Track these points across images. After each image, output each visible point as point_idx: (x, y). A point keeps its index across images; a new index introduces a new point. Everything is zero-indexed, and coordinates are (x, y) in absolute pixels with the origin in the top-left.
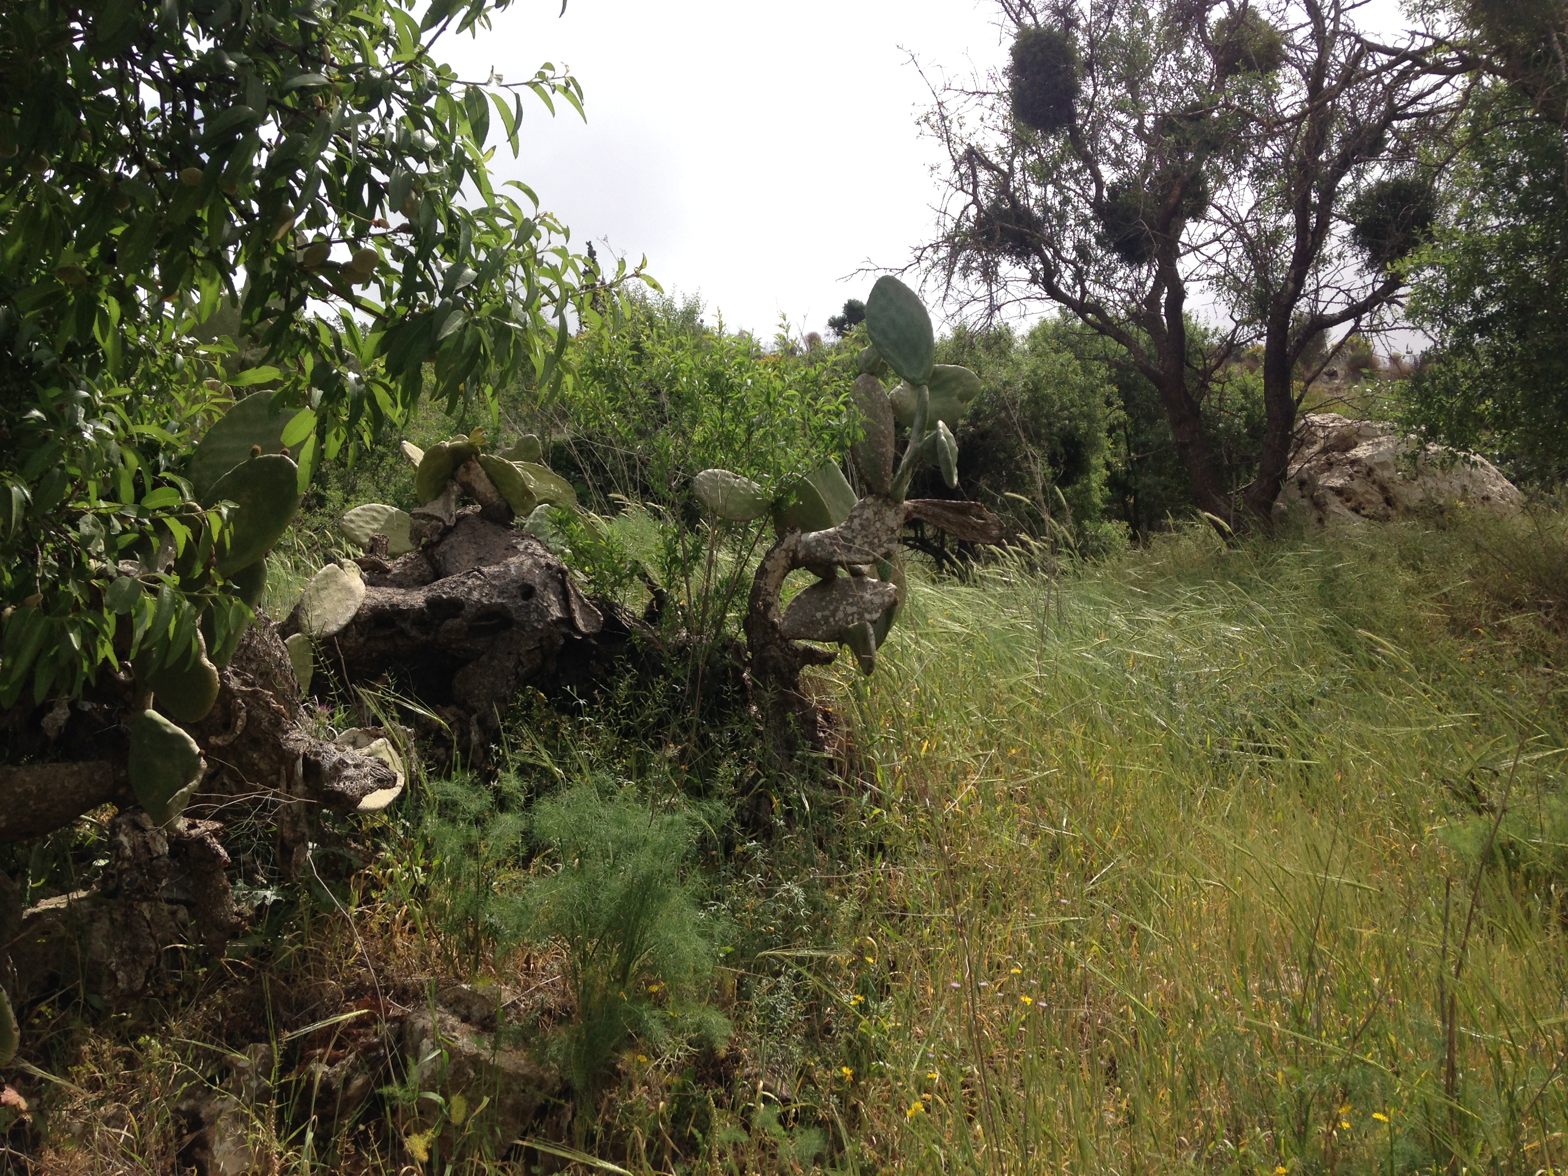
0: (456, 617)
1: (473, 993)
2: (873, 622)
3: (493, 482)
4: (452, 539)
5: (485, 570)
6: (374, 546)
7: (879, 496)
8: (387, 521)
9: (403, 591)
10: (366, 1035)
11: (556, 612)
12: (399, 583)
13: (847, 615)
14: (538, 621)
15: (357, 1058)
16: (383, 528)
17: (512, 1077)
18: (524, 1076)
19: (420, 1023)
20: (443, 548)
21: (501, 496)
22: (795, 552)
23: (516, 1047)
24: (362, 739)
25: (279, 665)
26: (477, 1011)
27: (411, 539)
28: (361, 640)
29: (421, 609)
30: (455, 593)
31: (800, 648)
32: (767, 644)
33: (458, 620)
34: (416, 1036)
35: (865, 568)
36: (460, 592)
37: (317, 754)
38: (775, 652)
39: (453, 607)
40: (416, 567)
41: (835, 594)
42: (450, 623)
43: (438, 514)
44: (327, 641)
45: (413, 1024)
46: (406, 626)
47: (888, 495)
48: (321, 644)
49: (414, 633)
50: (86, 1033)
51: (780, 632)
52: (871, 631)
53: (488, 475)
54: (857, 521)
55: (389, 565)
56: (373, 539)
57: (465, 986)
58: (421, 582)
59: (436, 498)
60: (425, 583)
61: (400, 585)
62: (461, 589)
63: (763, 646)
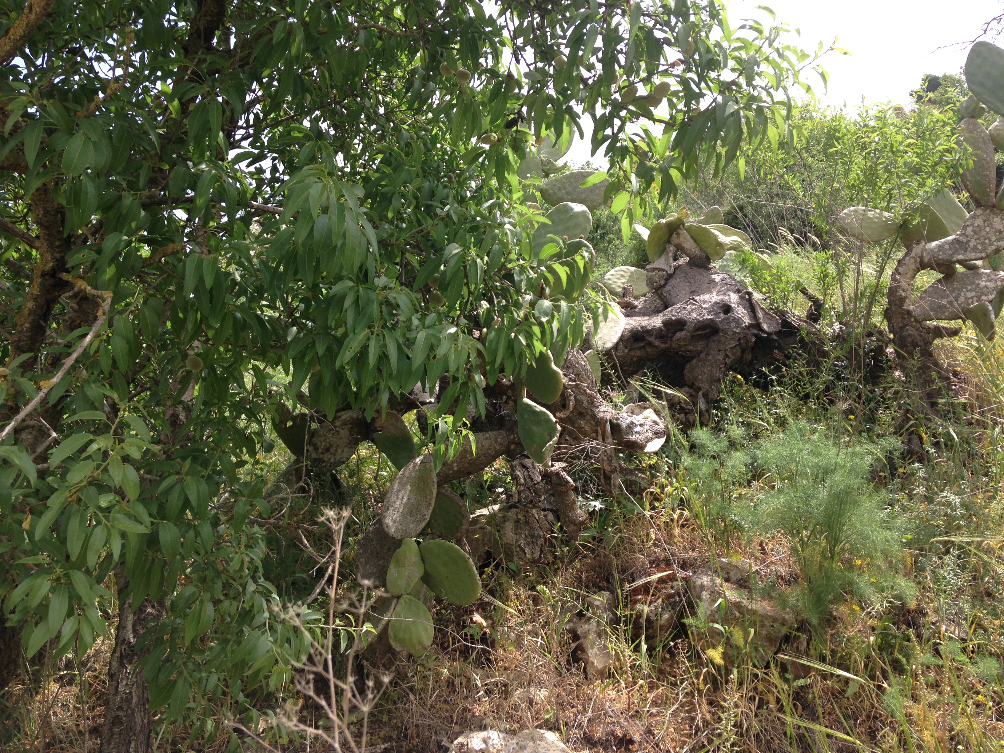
0: (682, 330)
1: (729, 564)
2: (991, 302)
3: (695, 241)
4: (673, 282)
5: (697, 298)
6: (625, 292)
7: (986, 207)
8: (630, 276)
9: (647, 318)
10: (666, 588)
11: (747, 320)
12: (644, 313)
13: (967, 299)
14: (736, 327)
15: (663, 602)
16: (628, 282)
17: (764, 617)
18: (771, 617)
19: (699, 582)
20: (668, 288)
21: (701, 249)
22: (921, 258)
23: (763, 598)
24: (637, 410)
25: (584, 370)
26: (733, 575)
27: (647, 285)
28: (626, 351)
29: (660, 328)
30: (680, 316)
31: (932, 327)
32: (905, 326)
33: (684, 332)
34: (698, 590)
35: (979, 263)
36: (682, 315)
37: (617, 419)
38: (911, 331)
39: (680, 324)
40: (652, 302)
41: (956, 285)
42: (679, 335)
43: (662, 267)
44: (608, 353)
45: (694, 582)
46: (652, 339)
47: (994, 206)
48: (604, 355)
49: (657, 343)
50: (510, 584)
51: (914, 317)
52: (990, 308)
53: (692, 237)
54: (970, 229)
55: (636, 303)
56: (624, 288)
57: (724, 560)
58: (657, 312)
59: (660, 256)
60: (659, 312)
61: (644, 315)
62: (683, 312)
63: (902, 328)
